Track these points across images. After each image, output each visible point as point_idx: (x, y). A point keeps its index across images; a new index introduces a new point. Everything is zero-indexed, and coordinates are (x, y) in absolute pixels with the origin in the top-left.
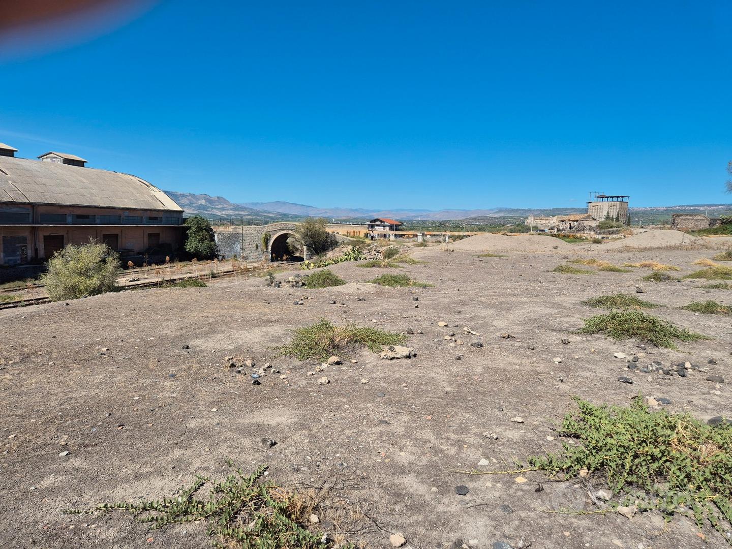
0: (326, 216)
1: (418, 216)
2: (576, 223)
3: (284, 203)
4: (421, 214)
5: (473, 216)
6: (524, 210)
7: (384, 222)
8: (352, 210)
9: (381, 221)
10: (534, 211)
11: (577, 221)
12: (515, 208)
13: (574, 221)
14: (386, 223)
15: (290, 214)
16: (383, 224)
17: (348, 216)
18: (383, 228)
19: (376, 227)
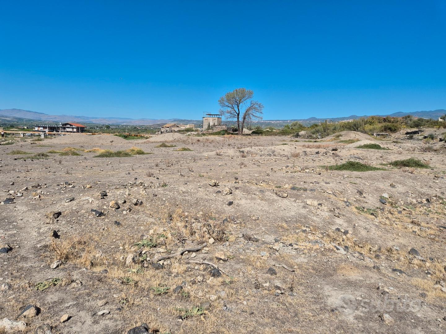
0: (56, 120)
1: (124, 122)
2: (168, 129)
3: (20, 110)
4: (126, 121)
5: (159, 123)
6: (188, 120)
7: (72, 126)
8: (76, 117)
9: (71, 125)
10: (194, 121)
11: (168, 127)
12: (183, 119)
13: (167, 127)
14: (73, 126)
15: (25, 119)
16: (71, 127)
17: (73, 121)
18: (72, 129)
19: (66, 129)
